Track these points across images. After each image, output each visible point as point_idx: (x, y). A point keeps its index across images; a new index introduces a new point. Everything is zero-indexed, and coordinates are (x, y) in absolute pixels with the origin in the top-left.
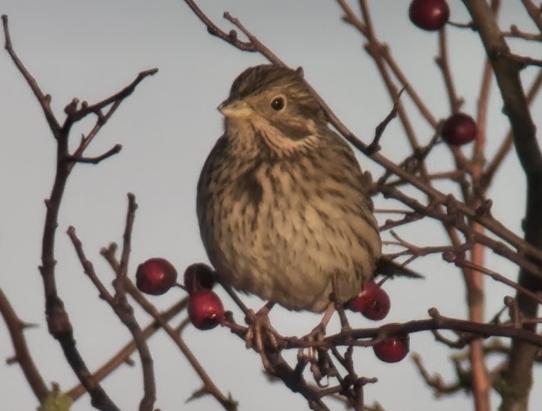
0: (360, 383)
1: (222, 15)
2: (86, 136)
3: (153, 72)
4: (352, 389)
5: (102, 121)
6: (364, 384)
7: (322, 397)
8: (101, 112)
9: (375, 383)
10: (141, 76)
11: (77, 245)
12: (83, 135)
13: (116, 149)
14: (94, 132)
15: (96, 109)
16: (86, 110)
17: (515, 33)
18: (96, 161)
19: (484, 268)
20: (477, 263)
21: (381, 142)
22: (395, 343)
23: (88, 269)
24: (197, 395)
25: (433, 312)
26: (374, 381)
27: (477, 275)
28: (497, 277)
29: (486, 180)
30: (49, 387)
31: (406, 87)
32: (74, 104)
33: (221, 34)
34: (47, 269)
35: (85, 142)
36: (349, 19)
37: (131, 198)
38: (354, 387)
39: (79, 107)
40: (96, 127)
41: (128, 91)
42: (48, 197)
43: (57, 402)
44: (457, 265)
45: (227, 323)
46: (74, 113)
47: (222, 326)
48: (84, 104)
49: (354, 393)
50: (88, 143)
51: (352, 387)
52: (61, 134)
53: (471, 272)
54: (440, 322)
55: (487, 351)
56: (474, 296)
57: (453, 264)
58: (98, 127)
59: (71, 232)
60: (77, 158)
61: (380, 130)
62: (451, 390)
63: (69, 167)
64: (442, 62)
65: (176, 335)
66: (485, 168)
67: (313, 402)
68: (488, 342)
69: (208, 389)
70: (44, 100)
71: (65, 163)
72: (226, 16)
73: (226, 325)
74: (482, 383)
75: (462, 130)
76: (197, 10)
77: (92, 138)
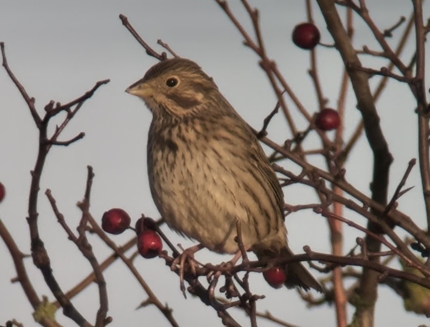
0: (254, 299)
1: (157, 41)
2: (59, 126)
3: (106, 82)
4: (248, 303)
5: (70, 116)
6: (256, 300)
7: (226, 308)
8: (70, 109)
9: (264, 299)
10: (99, 85)
11: (53, 202)
12: (57, 126)
13: (81, 136)
14: (65, 124)
15: (66, 108)
16: (60, 108)
17: (366, 51)
18: (66, 144)
19: (342, 218)
20: (338, 214)
21: (268, 130)
22: (278, 270)
23: (60, 219)
24: (144, 304)
25: (306, 248)
26: (263, 297)
27: (337, 222)
28: (351, 224)
29: (343, 156)
30: (41, 299)
31: (287, 89)
32: (51, 104)
33: (155, 55)
34: (32, 219)
35: (58, 131)
36: (248, 43)
37: (90, 169)
38: (250, 301)
39: (55, 107)
40: (66, 120)
41: (89, 95)
42: (33, 168)
43: (47, 309)
44: (323, 215)
45: (163, 256)
46: (51, 111)
47: (160, 257)
48: (58, 104)
49: (249, 306)
50: (60, 132)
51: (248, 302)
52: (42, 125)
53: (333, 220)
54: (311, 256)
55: (345, 275)
56: (335, 237)
57: (320, 215)
58: (68, 120)
59: (48, 193)
60: (53, 142)
61: (267, 121)
62: (318, 303)
63: (47, 148)
64: (313, 73)
65: (129, 263)
66: (343, 148)
67: (221, 312)
68: (345, 269)
69: (152, 300)
70: (30, 102)
71: (45, 145)
72: (159, 42)
73: (164, 258)
74: (341, 298)
75: (329, 120)
76: (138, 38)
77: (63, 128)
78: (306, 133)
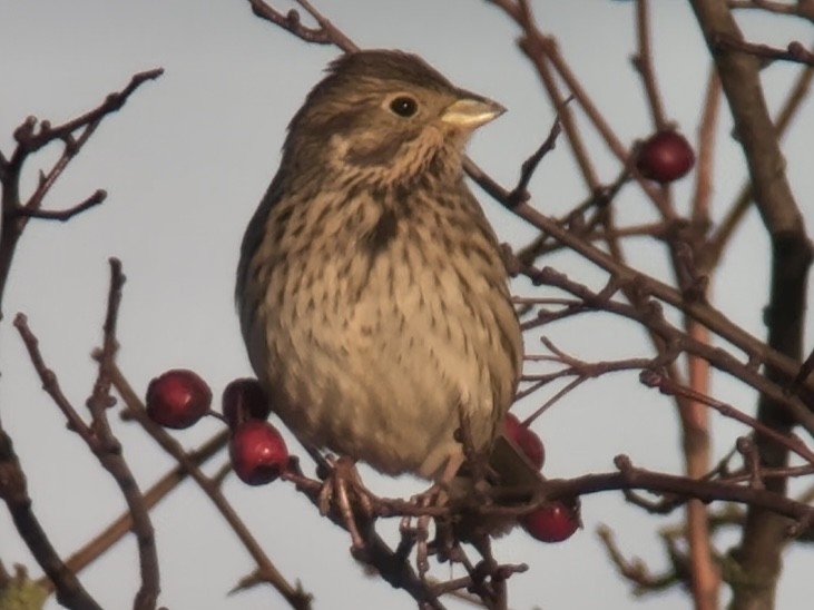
0: (502, 574)
2: (46, 174)
3: (154, 75)
4: (489, 584)
5: (72, 150)
6: (508, 577)
7: (440, 595)
8: (72, 136)
9: (526, 573)
10: (137, 81)
11: (31, 344)
12: (41, 172)
13: (98, 198)
14: (61, 166)
15: (64, 133)
16: (48, 135)
18: (63, 216)
19: (709, 398)
20: (699, 390)
22: (557, 511)
23: (49, 382)
24: (247, 584)
25: (621, 461)
26: (523, 568)
27: (698, 408)
28: (727, 411)
30: (12, 572)
31: (577, 93)
32: (29, 125)
33: (274, 17)
35: (45, 183)
37: (116, 267)
38: (493, 578)
39: (37, 130)
40: (61, 161)
41: (115, 103)
43: (24, 596)
45: (290, 475)
46: (29, 139)
47: (283, 480)
48: (45, 125)
49: (491, 590)
50: (50, 186)
51: (488, 579)
52: (8, 174)
53: (689, 404)
54: (633, 478)
55: (714, 523)
56: (694, 440)
58: (66, 159)
59: (20, 323)
60: (33, 210)
61: (529, 168)
62: (660, 585)
63: (20, 226)
64: (642, 63)
65: (212, 488)
67: (426, 604)
69: (265, 574)
71: (14, 219)
73: (292, 480)
74: (706, 574)
77: (56, 177)
78: (615, 189)
